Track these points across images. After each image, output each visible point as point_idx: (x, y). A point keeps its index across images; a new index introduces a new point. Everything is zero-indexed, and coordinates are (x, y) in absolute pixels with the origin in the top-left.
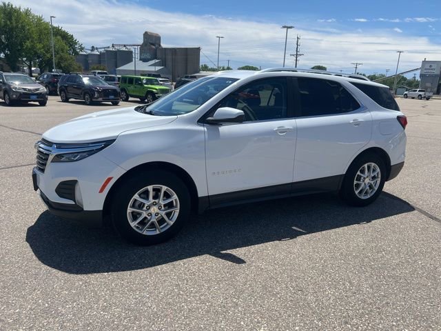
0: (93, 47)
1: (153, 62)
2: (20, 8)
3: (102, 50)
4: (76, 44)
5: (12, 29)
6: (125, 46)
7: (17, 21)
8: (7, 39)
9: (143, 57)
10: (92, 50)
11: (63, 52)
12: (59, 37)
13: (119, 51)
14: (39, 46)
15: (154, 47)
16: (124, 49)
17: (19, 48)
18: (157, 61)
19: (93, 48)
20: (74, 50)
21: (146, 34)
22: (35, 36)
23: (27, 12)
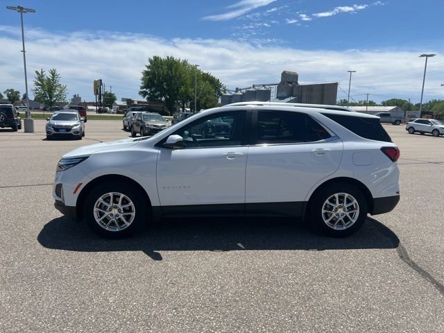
0: (237, 88)
1: (288, 99)
2: (179, 60)
3: (244, 91)
4: (221, 86)
5: (171, 78)
6: (264, 86)
7: (176, 70)
8: (167, 85)
9: (279, 95)
10: (236, 91)
11: (210, 94)
12: (208, 82)
13: (258, 90)
14: (190, 90)
15: (290, 85)
16: (263, 89)
17: (176, 92)
18: (292, 98)
19: (237, 90)
20: (219, 91)
21: (284, 74)
22: (189, 82)
23: (185, 63)
